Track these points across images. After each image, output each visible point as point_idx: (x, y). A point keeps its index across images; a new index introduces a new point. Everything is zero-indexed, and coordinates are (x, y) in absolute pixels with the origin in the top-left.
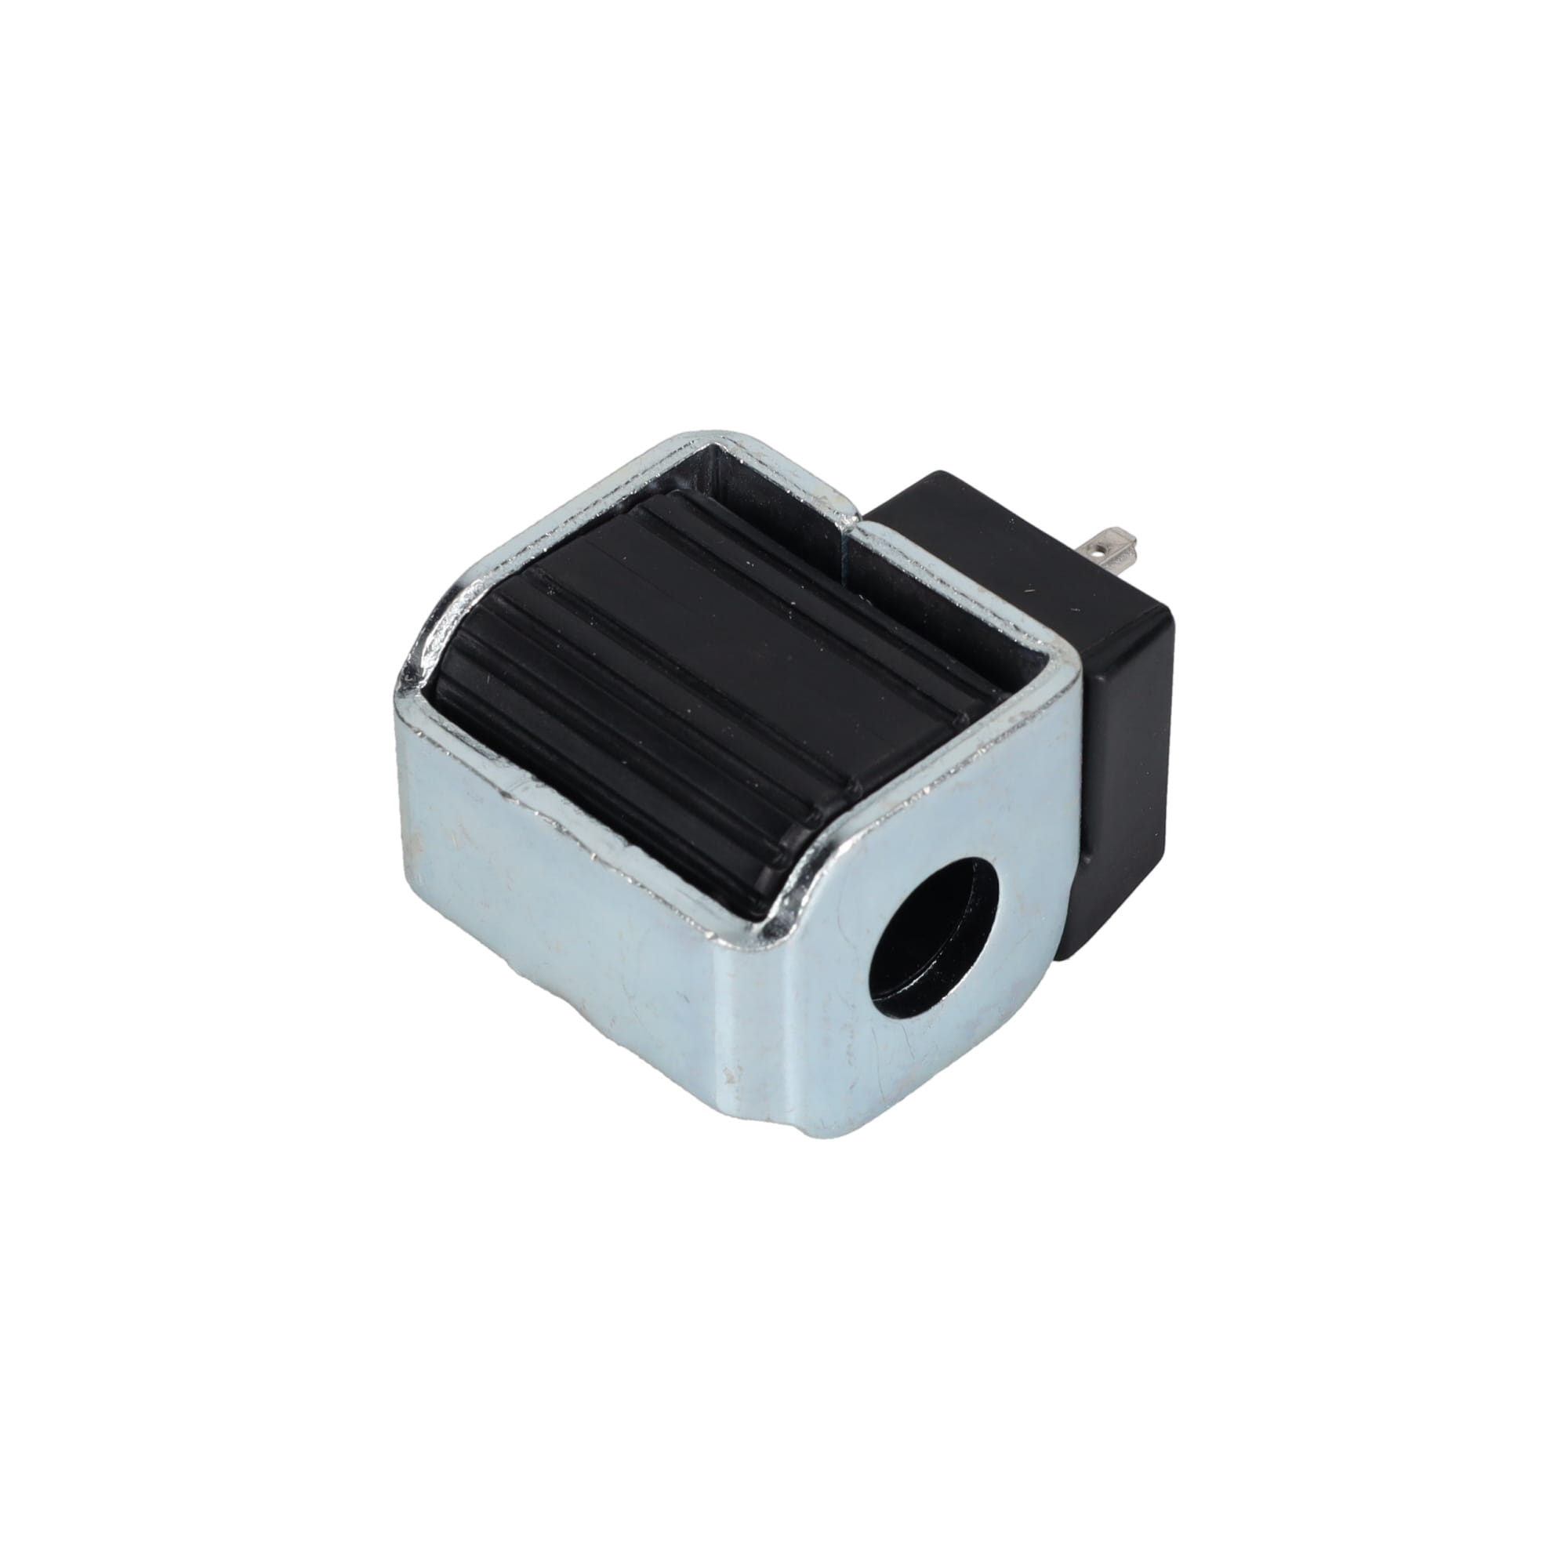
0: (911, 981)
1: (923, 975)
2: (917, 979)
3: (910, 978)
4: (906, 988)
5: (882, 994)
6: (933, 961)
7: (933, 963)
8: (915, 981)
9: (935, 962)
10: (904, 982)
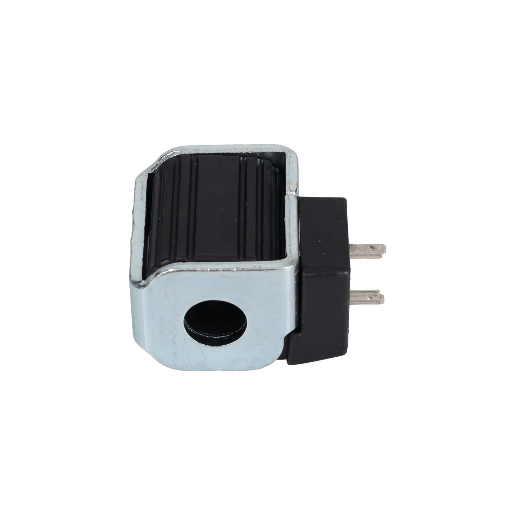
0: (218, 336)
1: (223, 337)
2: (220, 337)
3: (218, 335)
4: (215, 337)
5: (204, 334)
6: (228, 334)
7: (228, 335)
8: (219, 337)
9: (229, 335)
10: (215, 335)
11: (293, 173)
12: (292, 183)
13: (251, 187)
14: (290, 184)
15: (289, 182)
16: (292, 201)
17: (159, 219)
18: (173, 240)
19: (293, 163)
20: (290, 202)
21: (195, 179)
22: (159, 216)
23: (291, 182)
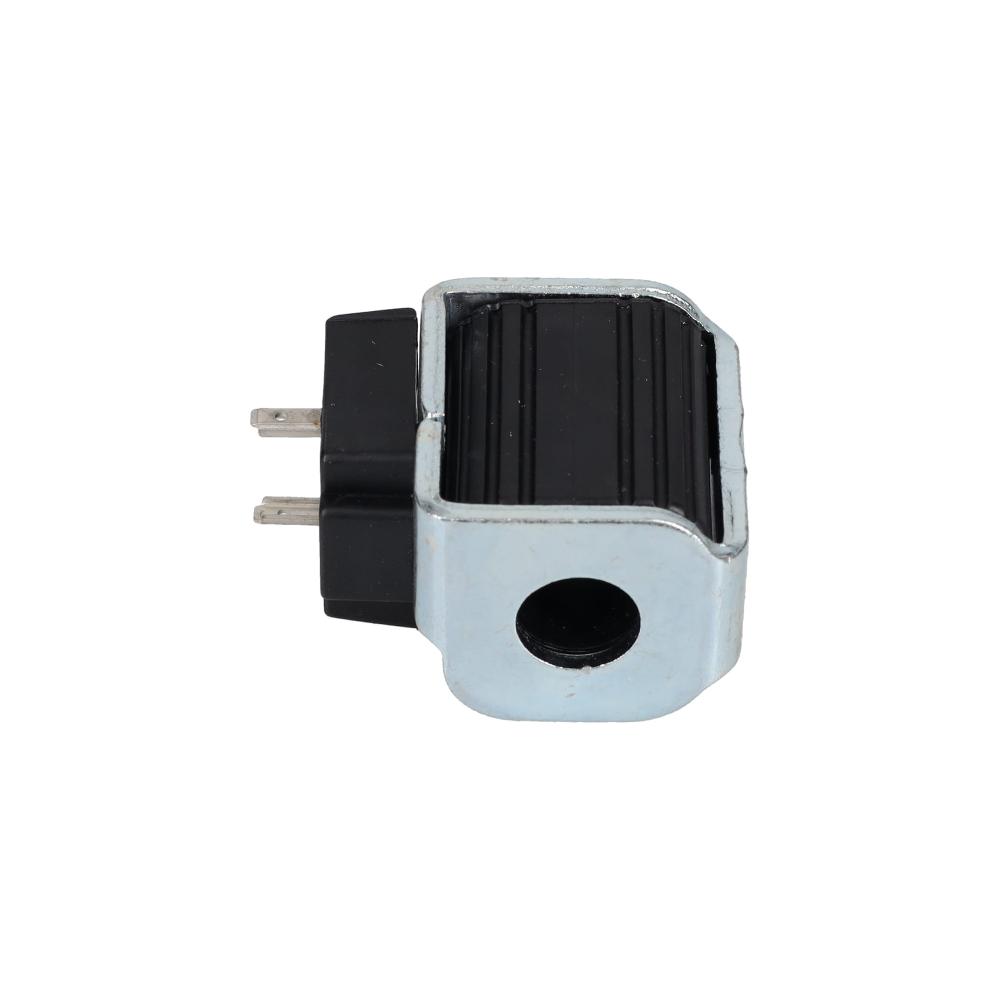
11: (426, 456)
12: (429, 436)
13: (511, 435)
14: (434, 434)
15: (433, 438)
16: (430, 399)
17: (691, 410)
18: (658, 344)
19: (425, 476)
20: (434, 396)
21: (624, 460)
22: (691, 416)
23: (430, 438)
